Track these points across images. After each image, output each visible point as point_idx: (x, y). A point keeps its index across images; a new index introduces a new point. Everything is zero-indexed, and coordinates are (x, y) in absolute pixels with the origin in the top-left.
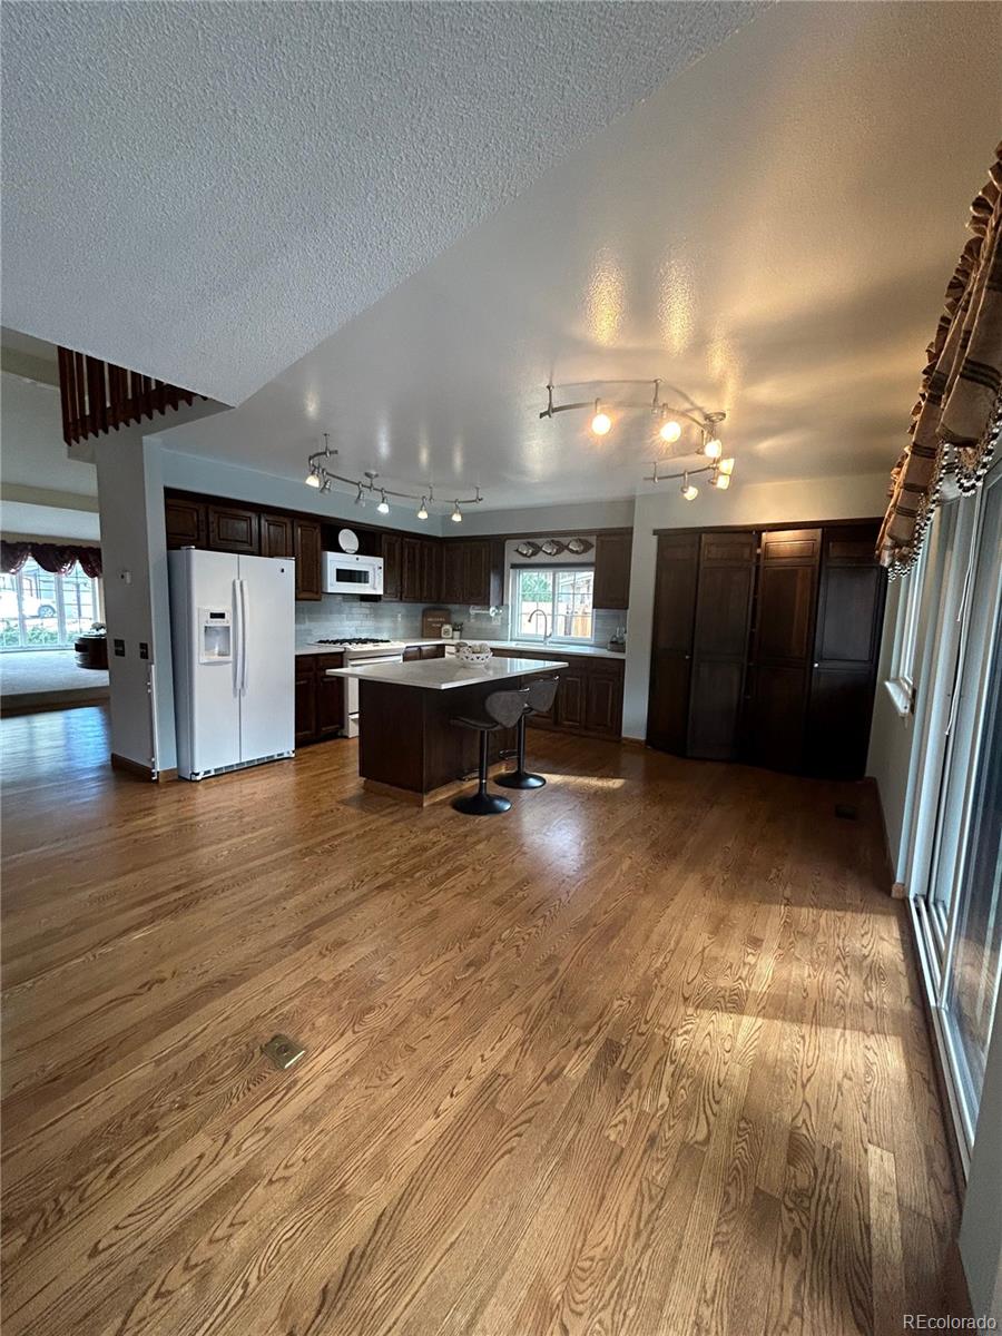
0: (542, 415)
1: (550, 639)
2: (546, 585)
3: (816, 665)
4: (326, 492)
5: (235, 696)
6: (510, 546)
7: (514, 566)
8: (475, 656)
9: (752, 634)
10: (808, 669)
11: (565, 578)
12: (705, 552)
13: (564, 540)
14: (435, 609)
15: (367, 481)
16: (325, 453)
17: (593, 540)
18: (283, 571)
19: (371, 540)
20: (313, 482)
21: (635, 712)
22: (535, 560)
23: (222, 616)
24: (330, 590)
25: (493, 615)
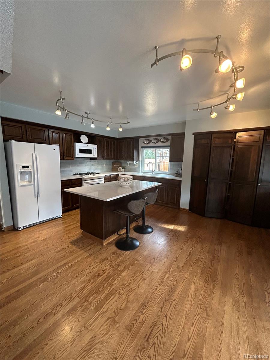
0: (152, 66)
1: (154, 172)
2: (152, 154)
3: (259, 184)
4: (67, 118)
5: (35, 197)
6: (141, 140)
7: (142, 147)
8: (125, 182)
9: (231, 171)
10: (256, 186)
11: (159, 151)
12: (213, 140)
13: (159, 138)
14: (116, 162)
15: (86, 115)
16: (60, 100)
17: (169, 138)
18: (54, 149)
19: (92, 139)
20: (58, 113)
21: (185, 199)
22: (149, 145)
23: (28, 167)
24: (77, 156)
25: (135, 164)
